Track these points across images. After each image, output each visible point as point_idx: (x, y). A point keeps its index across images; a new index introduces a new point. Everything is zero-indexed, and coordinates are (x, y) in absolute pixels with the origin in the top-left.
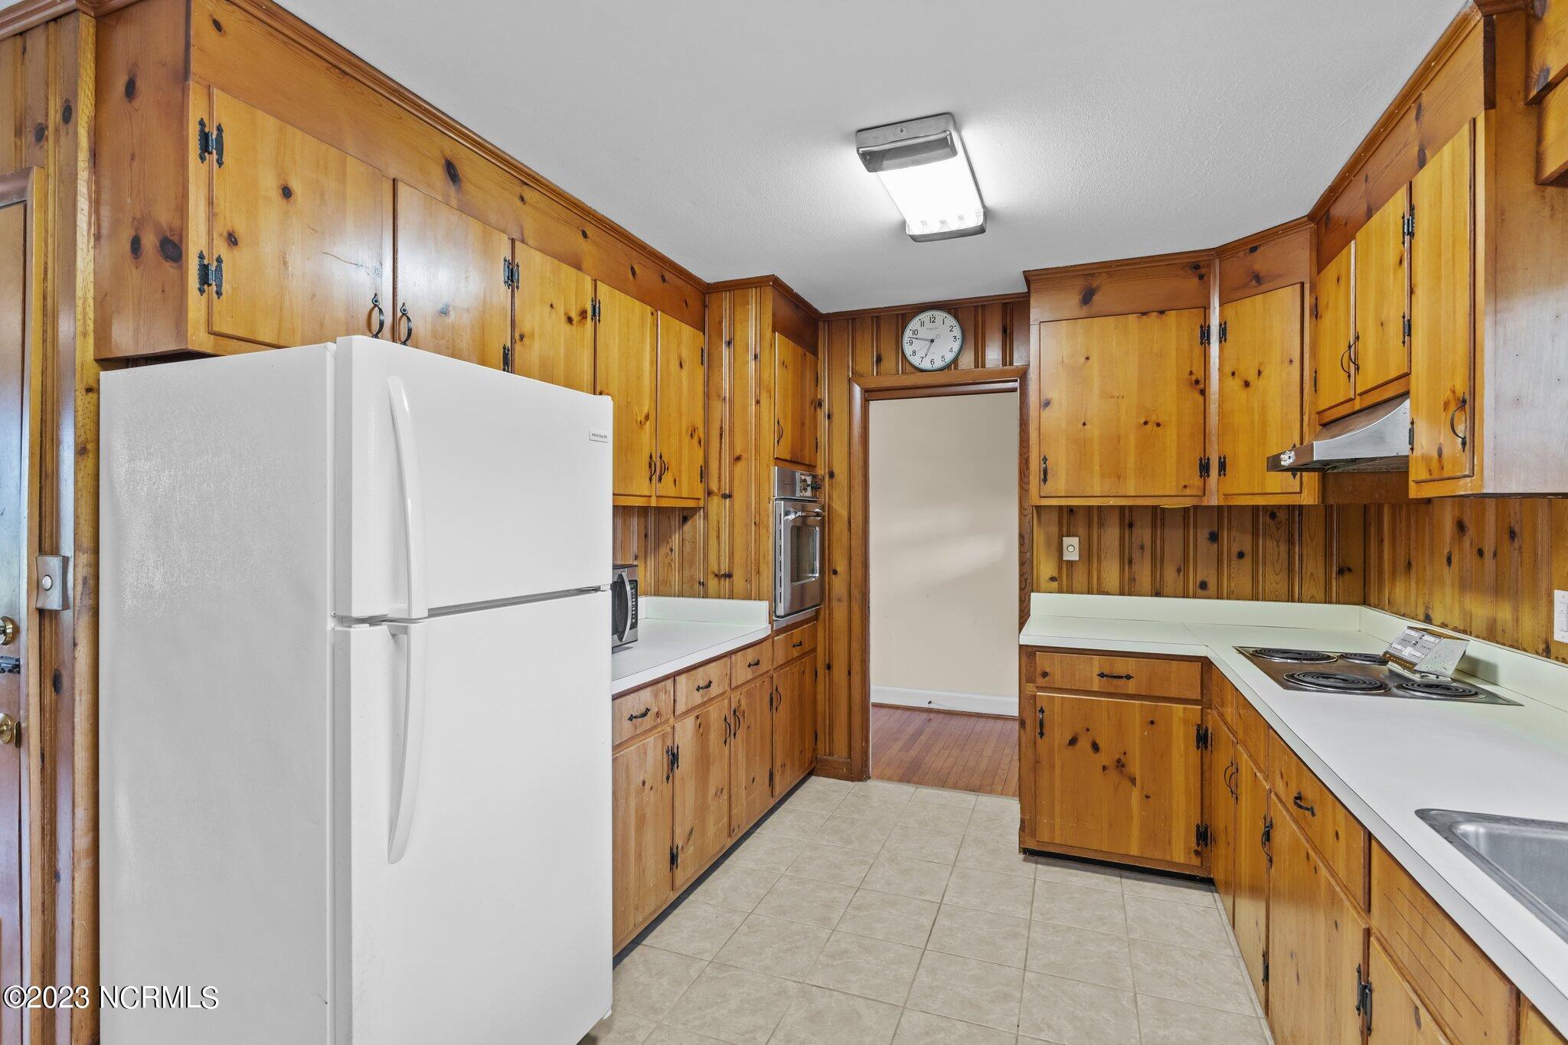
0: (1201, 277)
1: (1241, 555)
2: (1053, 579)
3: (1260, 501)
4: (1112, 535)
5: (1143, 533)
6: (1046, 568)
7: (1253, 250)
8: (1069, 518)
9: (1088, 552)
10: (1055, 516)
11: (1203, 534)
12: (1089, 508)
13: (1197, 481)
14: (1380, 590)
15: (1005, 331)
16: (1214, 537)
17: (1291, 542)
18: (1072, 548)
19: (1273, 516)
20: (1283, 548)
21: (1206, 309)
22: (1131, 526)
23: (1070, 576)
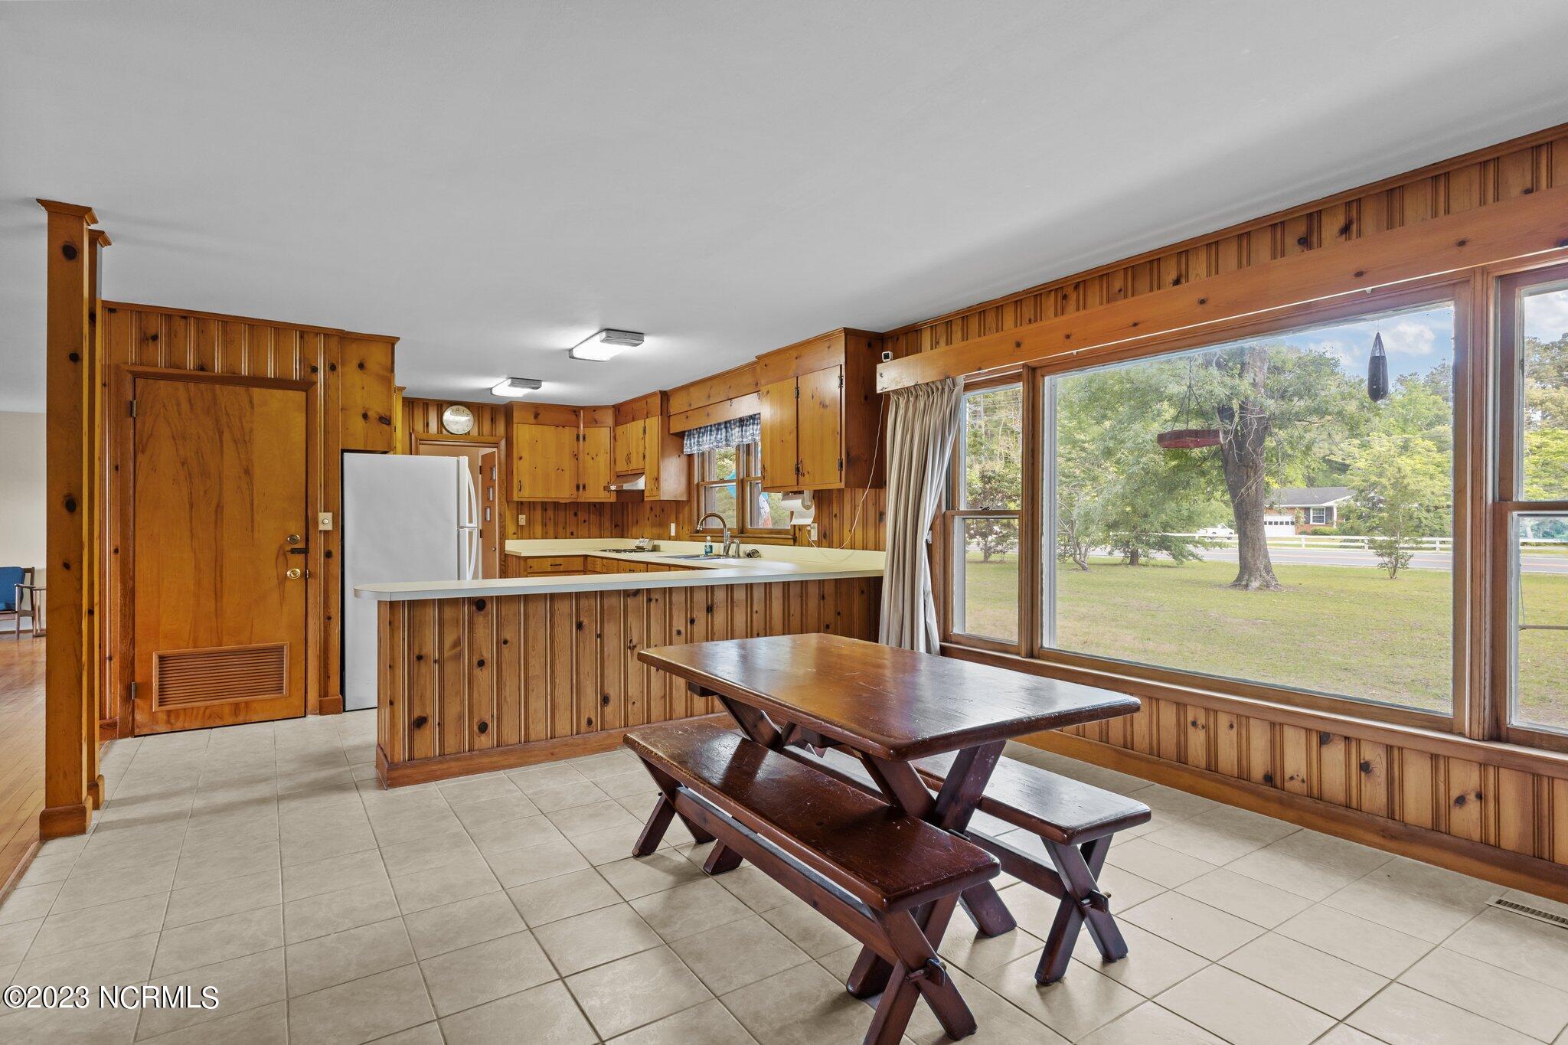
0: (577, 416)
1: (585, 521)
2: (514, 534)
3: (598, 501)
4: (538, 514)
5: (550, 513)
6: (511, 528)
7: (594, 411)
8: (521, 507)
9: (529, 521)
10: (515, 505)
11: (572, 513)
12: (529, 502)
13: (576, 492)
14: (628, 530)
15: (492, 420)
16: (576, 514)
17: (600, 516)
18: (523, 520)
19: (595, 506)
20: (598, 518)
21: (578, 427)
22: (546, 510)
23: (522, 533)
